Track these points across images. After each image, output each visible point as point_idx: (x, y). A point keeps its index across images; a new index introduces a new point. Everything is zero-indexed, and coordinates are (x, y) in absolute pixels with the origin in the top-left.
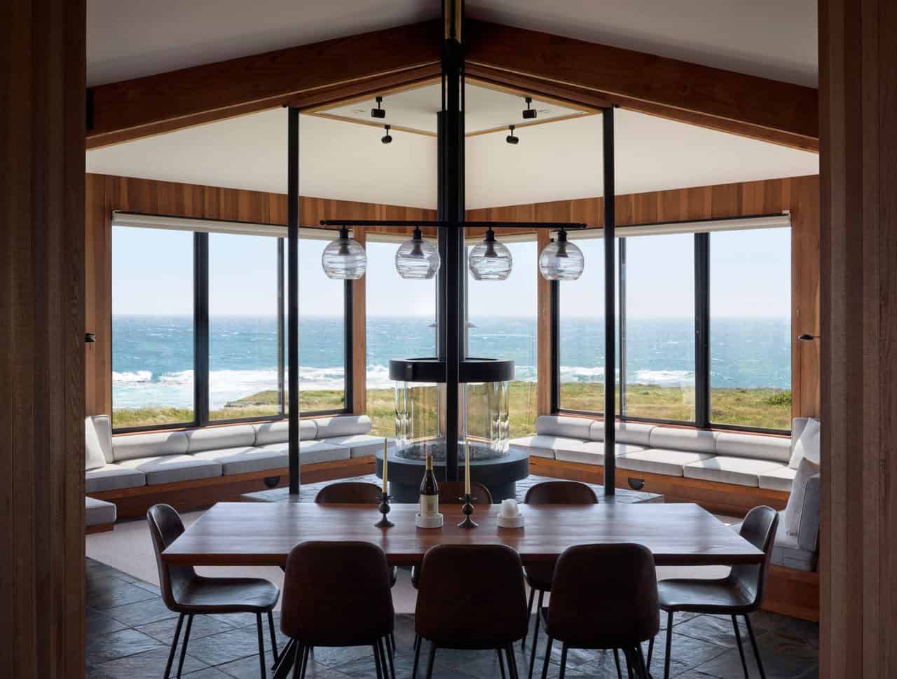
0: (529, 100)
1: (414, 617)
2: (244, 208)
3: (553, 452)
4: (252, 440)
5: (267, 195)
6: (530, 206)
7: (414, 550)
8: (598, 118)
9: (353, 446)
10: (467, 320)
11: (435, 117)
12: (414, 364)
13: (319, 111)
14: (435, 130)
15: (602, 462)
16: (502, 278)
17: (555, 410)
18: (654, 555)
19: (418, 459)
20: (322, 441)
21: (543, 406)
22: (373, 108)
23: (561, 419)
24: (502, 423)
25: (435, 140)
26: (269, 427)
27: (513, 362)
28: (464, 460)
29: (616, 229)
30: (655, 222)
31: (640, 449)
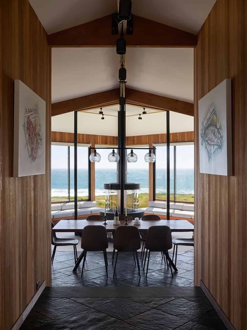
0: (144, 109)
1: (112, 253)
2: (58, 137)
3: (153, 212)
4: (60, 209)
5: (65, 133)
6: (147, 135)
7: (112, 228)
8: (165, 113)
9: (91, 210)
10: (126, 171)
11: (117, 113)
12: (111, 185)
13: (84, 111)
14: (117, 115)
15: (166, 215)
16: (135, 162)
17: (154, 200)
18: (171, 229)
19: (112, 212)
20: (81, 209)
21: (151, 199)
22: (99, 111)
23: (156, 202)
24: (137, 203)
25: (117, 118)
26: (65, 205)
27: (140, 184)
28: (125, 212)
29: (170, 143)
30: (184, 141)
31: (180, 211)
